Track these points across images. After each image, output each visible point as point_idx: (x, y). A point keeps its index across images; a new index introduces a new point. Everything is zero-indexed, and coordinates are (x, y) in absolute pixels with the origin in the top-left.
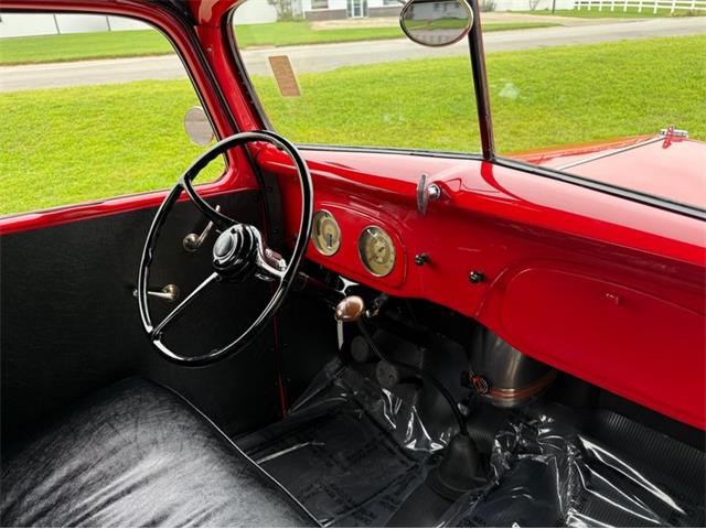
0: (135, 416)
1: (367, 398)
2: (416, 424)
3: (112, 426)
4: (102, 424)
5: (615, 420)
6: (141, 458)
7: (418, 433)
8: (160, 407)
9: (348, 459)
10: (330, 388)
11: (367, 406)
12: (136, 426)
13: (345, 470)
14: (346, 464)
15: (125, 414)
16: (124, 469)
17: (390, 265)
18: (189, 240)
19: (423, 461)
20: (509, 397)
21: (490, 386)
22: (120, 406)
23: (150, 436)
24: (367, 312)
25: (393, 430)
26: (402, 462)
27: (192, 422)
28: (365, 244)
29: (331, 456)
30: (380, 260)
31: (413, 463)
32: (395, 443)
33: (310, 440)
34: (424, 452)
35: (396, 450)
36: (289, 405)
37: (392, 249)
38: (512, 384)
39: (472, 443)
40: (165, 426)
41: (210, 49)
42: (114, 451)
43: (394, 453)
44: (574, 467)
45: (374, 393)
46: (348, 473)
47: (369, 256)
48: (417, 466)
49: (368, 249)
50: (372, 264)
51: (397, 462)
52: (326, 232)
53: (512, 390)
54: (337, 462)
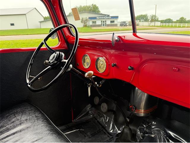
0: (23, 112)
1: (98, 117)
2: (113, 125)
3: (15, 115)
4: (12, 114)
5: (177, 124)
6: (21, 124)
7: (113, 128)
8: (31, 110)
9: (91, 135)
10: (88, 114)
11: (98, 119)
12: (22, 115)
13: (90, 138)
14: (90, 136)
15: (20, 112)
16: (14, 127)
17: (105, 69)
18: (46, 62)
19: (115, 136)
20: (142, 113)
21: (136, 109)
22: (19, 110)
23: (25, 118)
24: (98, 85)
25: (106, 127)
26: (108, 136)
27: (40, 115)
28: (97, 63)
29: (86, 134)
30: (102, 68)
31: (111, 137)
32: (106, 131)
33: (80, 129)
34: (115, 133)
35: (106, 133)
36: (75, 118)
37: (105, 64)
38: (143, 108)
39: (130, 129)
40: (31, 115)
41: (55, 7)
42: (13, 122)
43: (106, 134)
44: (164, 138)
45: (101, 115)
46: (91, 139)
47: (98, 67)
48: (113, 137)
49: (98, 65)
50: (99, 69)
51: (106, 136)
52: (87, 61)
53: (143, 110)
54: (88, 136)
